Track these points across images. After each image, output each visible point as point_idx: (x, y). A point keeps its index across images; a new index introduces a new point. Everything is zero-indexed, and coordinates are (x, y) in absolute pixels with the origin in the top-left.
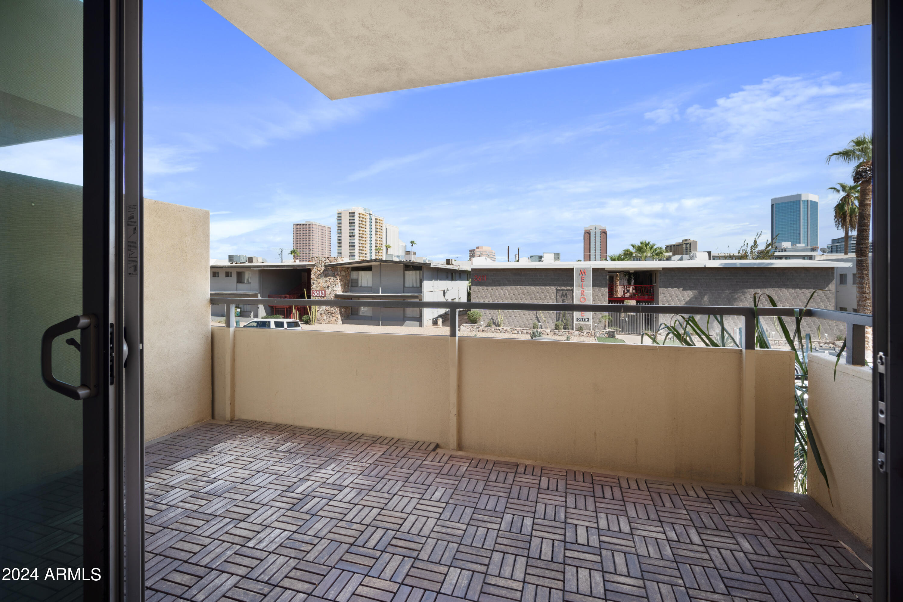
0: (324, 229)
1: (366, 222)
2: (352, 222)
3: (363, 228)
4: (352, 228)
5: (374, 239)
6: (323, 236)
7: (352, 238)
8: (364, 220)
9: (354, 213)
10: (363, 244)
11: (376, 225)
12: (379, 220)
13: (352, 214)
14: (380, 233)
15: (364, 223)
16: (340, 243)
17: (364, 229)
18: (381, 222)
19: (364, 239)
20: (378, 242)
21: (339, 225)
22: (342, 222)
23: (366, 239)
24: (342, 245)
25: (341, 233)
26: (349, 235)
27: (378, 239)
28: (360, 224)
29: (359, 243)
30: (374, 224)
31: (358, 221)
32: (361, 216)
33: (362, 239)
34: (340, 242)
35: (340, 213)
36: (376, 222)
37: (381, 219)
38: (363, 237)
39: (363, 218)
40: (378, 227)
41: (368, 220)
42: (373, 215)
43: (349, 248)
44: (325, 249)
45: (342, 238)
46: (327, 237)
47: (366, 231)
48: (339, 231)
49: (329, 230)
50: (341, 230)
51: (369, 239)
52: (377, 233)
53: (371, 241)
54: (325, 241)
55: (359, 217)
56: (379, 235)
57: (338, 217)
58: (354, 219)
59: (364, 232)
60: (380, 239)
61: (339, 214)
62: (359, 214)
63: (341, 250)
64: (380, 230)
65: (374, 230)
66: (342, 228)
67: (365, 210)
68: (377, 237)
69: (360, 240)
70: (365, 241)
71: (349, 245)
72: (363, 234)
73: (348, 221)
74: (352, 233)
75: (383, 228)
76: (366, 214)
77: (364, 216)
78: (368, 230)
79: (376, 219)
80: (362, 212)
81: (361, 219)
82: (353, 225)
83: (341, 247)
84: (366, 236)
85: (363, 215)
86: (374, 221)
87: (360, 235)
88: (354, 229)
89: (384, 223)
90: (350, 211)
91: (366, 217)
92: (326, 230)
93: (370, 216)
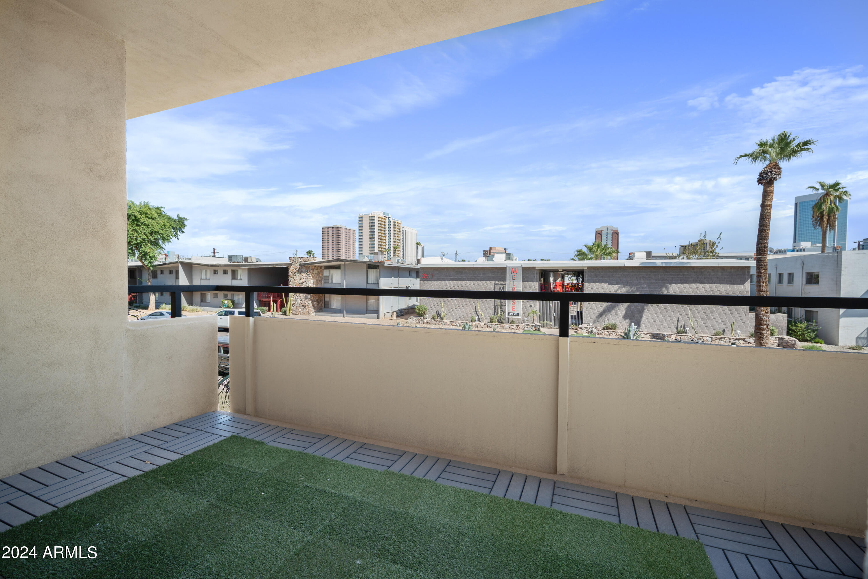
0: (350, 231)
1: (384, 225)
2: (372, 225)
3: (382, 230)
4: (372, 231)
5: (392, 241)
6: (348, 238)
7: (372, 240)
8: (383, 223)
9: (374, 217)
10: (382, 245)
11: (394, 228)
12: (397, 223)
13: (372, 218)
14: (398, 235)
15: (383, 226)
16: (361, 245)
17: (383, 232)
18: (399, 225)
19: (383, 241)
20: (396, 243)
21: (361, 228)
22: (364, 225)
23: (385, 241)
24: (363, 246)
25: (362, 235)
26: (369, 237)
27: (396, 240)
28: (379, 227)
29: (379, 245)
30: (392, 226)
31: (378, 224)
32: (380, 219)
33: (381, 240)
34: (361, 243)
35: (362, 217)
36: (394, 225)
37: (399, 222)
38: (382, 239)
39: (382, 221)
40: (396, 229)
41: (387, 224)
42: (392, 218)
43: (369, 249)
44: (350, 250)
45: (363, 240)
46: (352, 239)
47: (384, 234)
48: (361, 234)
49: (354, 232)
50: (362, 232)
51: (387, 241)
52: (395, 235)
53: (389, 242)
54: (350, 243)
55: (379, 221)
56: (397, 237)
57: (360, 220)
58: (374, 223)
59: (383, 235)
60: (398, 241)
61: (360, 217)
62: (379, 218)
63: (362, 251)
64: (398, 232)
65: (392, 232)
66: (363, 231)
67: (384, 214)
68: (395, 239)
69: (379, 242)
70: (384, 242)
71: (369, 246)
72: (382, 236)
73: (369, 225)
74: (372, 235)
75: (401, 230)
76: (385, 218)
77: (383, 220)
78: (387, 232)
79: (394, 222)
80: (381, 215)
81: (381, 222)
82: (373, 228)
83: (362, 248)
84: (385, 238)
85: (382, 218)
86: (392, 224)
87: (379, 237)
88: (373, 232)
89: (402, 225)
90: (370, 215)
91: (385, 220)
92: (351, 232)
93: (389, 220)
